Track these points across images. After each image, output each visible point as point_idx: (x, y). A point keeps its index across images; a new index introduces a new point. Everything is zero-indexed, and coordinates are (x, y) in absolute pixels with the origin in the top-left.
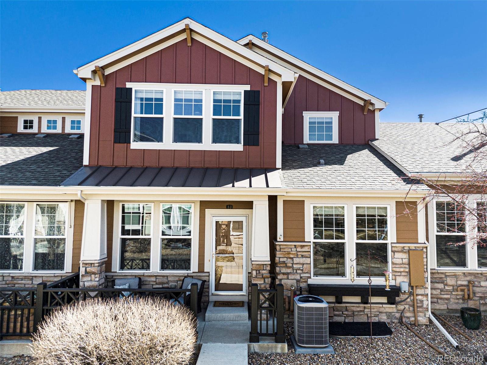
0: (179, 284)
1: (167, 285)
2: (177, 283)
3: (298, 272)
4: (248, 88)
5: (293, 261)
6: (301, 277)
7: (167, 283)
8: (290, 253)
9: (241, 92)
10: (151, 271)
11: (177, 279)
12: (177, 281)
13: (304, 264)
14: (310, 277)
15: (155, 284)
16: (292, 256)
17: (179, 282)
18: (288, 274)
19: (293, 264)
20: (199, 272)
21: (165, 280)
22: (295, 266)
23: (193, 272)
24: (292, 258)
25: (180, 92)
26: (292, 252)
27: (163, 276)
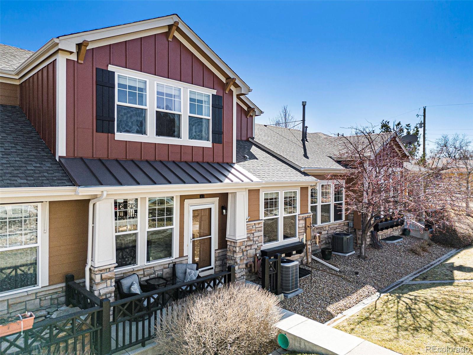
0: (165, 271)
1: (153, 275)
2: (163, 271)
3: (257, 242)
4: (214, 92)
5: (254, 235)
6: (258, 246)
7: (154, 273)
8: (252, 230)
9: (210, 95)
10: (139, 265)
11: (162, 267)
12: (163, 269)
13: (259, 236)
14: (262, 245)
15: (143, 276)
16: (253, 232)
17: (164, 270)
18: (251, 245)
19: (253, 237)
20: (180, 257)
21: (152, 271)
22: (255, 239)
23: (175, 258)
24: (253, 234)
25: (163, 86)
26: (253, 229)
27: (150, 268)
